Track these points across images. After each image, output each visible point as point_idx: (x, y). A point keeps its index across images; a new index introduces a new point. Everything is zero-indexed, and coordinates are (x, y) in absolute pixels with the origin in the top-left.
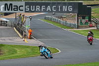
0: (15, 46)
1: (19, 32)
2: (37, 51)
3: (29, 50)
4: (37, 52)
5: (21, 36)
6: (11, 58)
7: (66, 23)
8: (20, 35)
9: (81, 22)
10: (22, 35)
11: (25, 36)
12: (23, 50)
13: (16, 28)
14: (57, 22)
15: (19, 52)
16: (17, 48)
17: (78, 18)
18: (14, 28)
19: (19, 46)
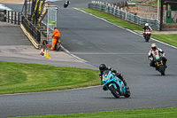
0: (22, 66)
1: (32, 34)
2: (69, 78)
3: (53, 75)
4: (70, 81)
5: (36, 44)
6: (13, 92)
7: (135, 18)
8: (33, 41)
9: (169, 17)
10: (38, 41)
11: (45, 45)
12: (41, 75)
13: (25, 27)
14: (116, 16)
15: (31, 79)
16: (26, 69)
17: (162, 8)
18: (22, 26)
19: (31, 65)
